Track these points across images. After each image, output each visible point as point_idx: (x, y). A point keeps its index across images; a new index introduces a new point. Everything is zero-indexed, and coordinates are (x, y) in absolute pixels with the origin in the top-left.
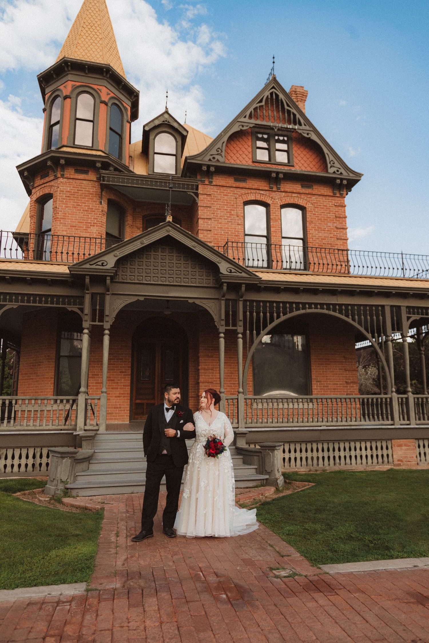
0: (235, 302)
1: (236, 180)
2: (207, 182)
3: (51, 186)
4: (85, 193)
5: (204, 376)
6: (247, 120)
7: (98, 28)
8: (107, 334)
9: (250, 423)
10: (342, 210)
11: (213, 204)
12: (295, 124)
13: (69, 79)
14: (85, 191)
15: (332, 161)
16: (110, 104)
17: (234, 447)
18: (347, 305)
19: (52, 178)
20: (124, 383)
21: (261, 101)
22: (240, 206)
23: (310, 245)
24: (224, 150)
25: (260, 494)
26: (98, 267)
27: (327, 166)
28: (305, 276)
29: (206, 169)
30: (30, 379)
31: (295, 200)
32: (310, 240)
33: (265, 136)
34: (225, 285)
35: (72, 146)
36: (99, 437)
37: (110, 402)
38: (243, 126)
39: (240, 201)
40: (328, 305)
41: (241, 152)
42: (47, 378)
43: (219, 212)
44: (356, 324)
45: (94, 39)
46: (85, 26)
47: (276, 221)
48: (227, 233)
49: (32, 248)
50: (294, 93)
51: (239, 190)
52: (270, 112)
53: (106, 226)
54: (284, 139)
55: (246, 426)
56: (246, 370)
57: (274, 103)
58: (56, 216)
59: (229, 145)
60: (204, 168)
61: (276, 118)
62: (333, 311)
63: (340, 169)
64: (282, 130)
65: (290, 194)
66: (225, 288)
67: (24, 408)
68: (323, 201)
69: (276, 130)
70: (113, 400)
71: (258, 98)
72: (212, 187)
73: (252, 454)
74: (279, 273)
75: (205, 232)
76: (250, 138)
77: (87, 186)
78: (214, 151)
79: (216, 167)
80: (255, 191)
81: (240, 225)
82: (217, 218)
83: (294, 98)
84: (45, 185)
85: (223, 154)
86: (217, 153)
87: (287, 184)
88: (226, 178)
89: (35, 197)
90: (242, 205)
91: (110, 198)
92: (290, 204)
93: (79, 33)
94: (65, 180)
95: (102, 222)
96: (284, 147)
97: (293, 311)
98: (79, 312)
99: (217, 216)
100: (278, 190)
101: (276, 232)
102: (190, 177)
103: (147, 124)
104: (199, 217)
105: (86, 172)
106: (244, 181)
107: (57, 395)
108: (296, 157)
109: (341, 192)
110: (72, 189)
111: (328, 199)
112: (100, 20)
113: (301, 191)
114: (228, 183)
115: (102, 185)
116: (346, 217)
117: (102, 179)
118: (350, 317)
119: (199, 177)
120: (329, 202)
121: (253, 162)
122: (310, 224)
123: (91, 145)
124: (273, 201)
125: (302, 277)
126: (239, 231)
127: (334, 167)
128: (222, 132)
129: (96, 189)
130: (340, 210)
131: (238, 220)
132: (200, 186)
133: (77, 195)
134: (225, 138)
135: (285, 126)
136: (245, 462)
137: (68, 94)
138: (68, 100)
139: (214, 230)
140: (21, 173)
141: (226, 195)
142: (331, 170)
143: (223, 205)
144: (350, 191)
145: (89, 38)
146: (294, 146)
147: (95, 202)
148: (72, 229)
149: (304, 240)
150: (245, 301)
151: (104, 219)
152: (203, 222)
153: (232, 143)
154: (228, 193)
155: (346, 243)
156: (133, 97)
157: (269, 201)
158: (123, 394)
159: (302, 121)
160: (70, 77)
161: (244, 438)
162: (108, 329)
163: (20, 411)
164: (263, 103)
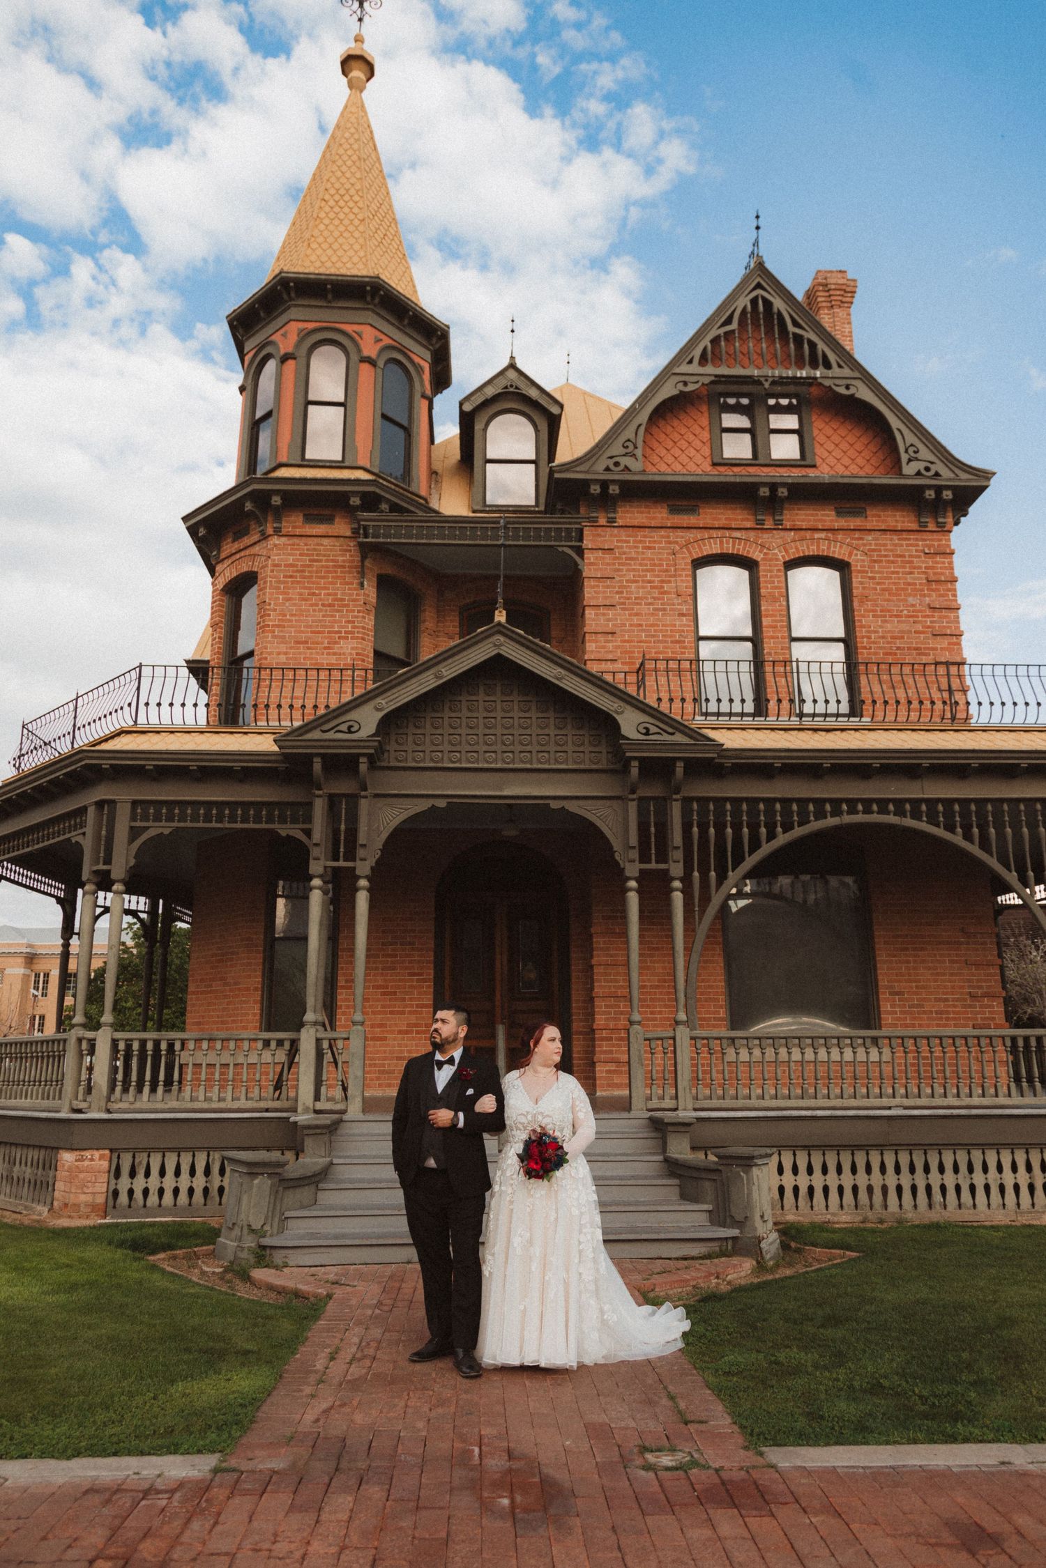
0: (662, 804)
1: (674, 510)
2: (602, 521)
3: (255, 555)
4: (327, 567)
5: (606, 981)
6: (695, 368)
7: (356, 198)
8: (363, 888)
9: (705, 1098)
10: (944, 563)
11: (618, 570)
12: (814, 365)
13: (292, 317)
14: (327, 561)
15: (912, 445)
16: (381, 363)
17: (661, 1158)
18: (948, 802)
19: (256, 537)
20: (419, 999)
21: (729, 321)
22: (683, 570)
23: (863, 656)
24: (640, 443)
25: (711, 1274)
26: (340, 736)
27: (899, 460)
28: (838, 733)
29: (599, 491)
30: (211, 992)
31: (821, 547)
32: (862, 642)
33: (745, 401)
34: (635, 763)
35: (300, 462)
36: (345, 1129)
37: (387, 1045)
38: (685, 384)
39: (683, 558)
40: (899, 803)
41: (683, 444)
42: (248, 989)
43: (633, 589)
44: (975, 849)
45: (346, 222)
46: (327, 197)
47: (775, 600)
48: (653, 636)
49: (216, 695)
50: (821, 288)
51: (679, 533)
52: (751, 345)
53: (375, 636)
54: (790, 403)
55: (697, 1106)
56: (693, 967)
57: (762, 322)
58: (264, 621)
59: (654, 430)
60: (595, 489)
61: (767, 357)
62: (912, 817)
63: (932, 463)
64: (781, 384)
65: (808, 534)
66: (635, 771)
67: (200, 1058)
68: (896, 545)
69: (767, 385)
70: (395, 1039)
71: (723, 315)
72: (616, 531)
73: (695, 1174)
74: (772, 729)
75: (601, 638)
76: (704, 408)
77: (331, 550)
78: (617, 449)
79: (623, 484)
80: (720, 533)
81: (683, 615)
82: (629, 604)
83: (823, 299)
84: (242, 554)
85: (639, 452)
86: (624, 451)
87: (799, 509)
88: (647, 507)
89: (221, 582)
90: (689, 567)
91: (383, 572)
92: (809, 557)
93: (315, 216)
94: (284, 540)
95: (363, 628)
96: (791, 422)
97: (809, 822)
98: (303, 838)
99: (628, 599)
100: (779, 526)
101: (776, 627)
102: (563, 512)
103: (467, 398)
104: (585, 603)
105: (329, 520)
106: (692, 510)
107: (269, 1029)
108: (822, 445)
109: (940, 520)
110: (298, 560)
111: (909, 539)
112: (361, 179)
113: (836, 525)
114: (654, 518)
115: (361, 545)
116: (955, 580)
117: (361, 532)
118: (959, 830)
119: (583, 510)
120: (912, 546)
121: (714, 464)
122: (861, 602)
123: (340, 458)
124: (765, 554)
125: (831, 736)
126: (683, 631)
127: (917, 459)
128: (636, 401)
129: (351, 556)
130: (937, 563)
131: (679, 604)
132: (586, 532)
133: (309, 572)
134: (644, 417)
135: (790, 373)
136: (685, 1196)
137: (290, 350)
138: (291, 364)
139: (621, 631)
140: (192, 530)
141: (649, 548)
142: (909, 469)
143: (643, 570)
144: (965, 515)
145: (336, 222)
146: (814, 417)
147: (347, 583)
148: (298, 648)
149: (849, 642)
150: (687, 801)
151: (370, 622)
152: (596, 614)
153: (662, 423)
154: (655, 542)
155: (959, 644)
156: (434, 340)
157: (756, 555)
158: (416, 1025)
159: (832, 357)
160: (293, 313)
161: (688, 1135)
162: (367, 877)
163: (190, 1066)
164: (734, 326)
